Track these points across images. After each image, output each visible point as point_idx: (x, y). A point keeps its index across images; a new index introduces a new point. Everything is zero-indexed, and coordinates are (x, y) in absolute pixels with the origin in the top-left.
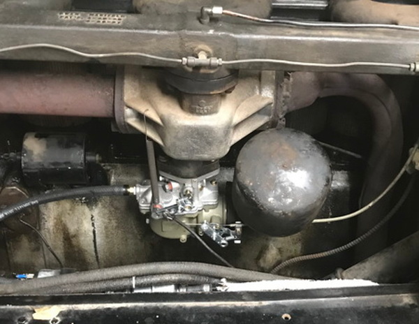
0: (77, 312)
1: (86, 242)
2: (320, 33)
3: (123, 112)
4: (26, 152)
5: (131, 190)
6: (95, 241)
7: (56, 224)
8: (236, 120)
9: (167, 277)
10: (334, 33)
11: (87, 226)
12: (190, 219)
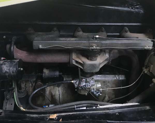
0: (61, 116)
1: (57, 97)
2: (121, 41)
3: (72, 61)
4: (44, 73)
5: (72, 82)
6: (59, 97)
7: (49, 92)
8: (101, 62)
9: (84, 105)
10: (125, 41)
11: (57, 93)
12: (88, 89)
